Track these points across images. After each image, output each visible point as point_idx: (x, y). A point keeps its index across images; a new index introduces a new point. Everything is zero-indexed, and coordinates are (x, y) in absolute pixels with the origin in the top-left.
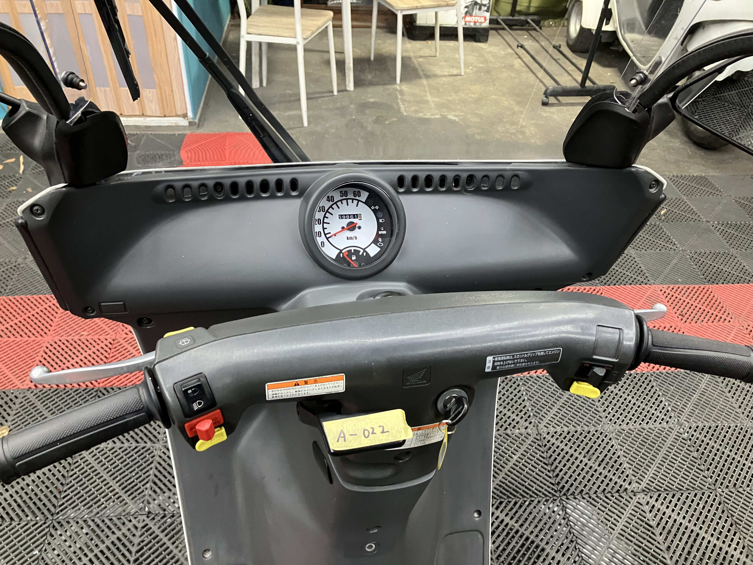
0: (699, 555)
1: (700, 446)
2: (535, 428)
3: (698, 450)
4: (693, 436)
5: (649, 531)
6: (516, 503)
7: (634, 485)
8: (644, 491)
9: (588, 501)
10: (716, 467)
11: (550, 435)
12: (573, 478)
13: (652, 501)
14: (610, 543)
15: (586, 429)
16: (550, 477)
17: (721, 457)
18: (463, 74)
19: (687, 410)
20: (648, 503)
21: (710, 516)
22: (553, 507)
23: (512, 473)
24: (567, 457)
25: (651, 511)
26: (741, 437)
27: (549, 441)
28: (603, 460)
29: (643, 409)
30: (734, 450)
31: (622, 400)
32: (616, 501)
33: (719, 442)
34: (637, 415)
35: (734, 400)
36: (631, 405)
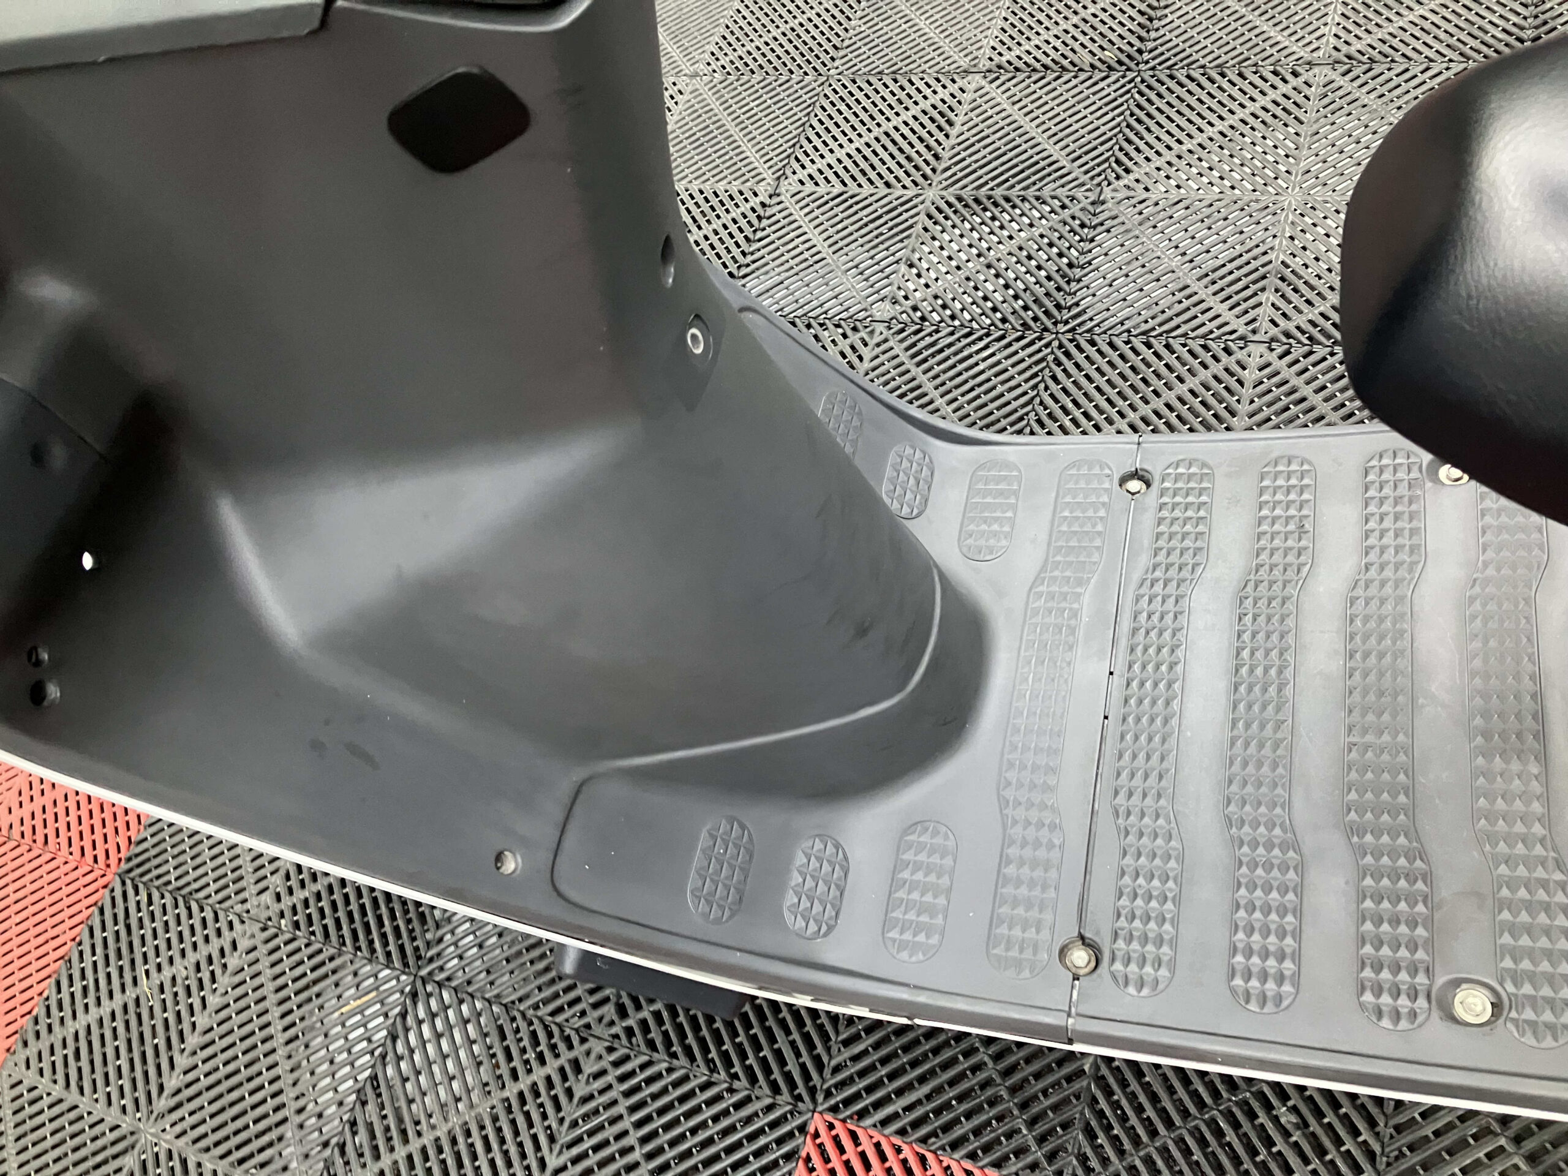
3: (752, 71)
4: (723, 67)
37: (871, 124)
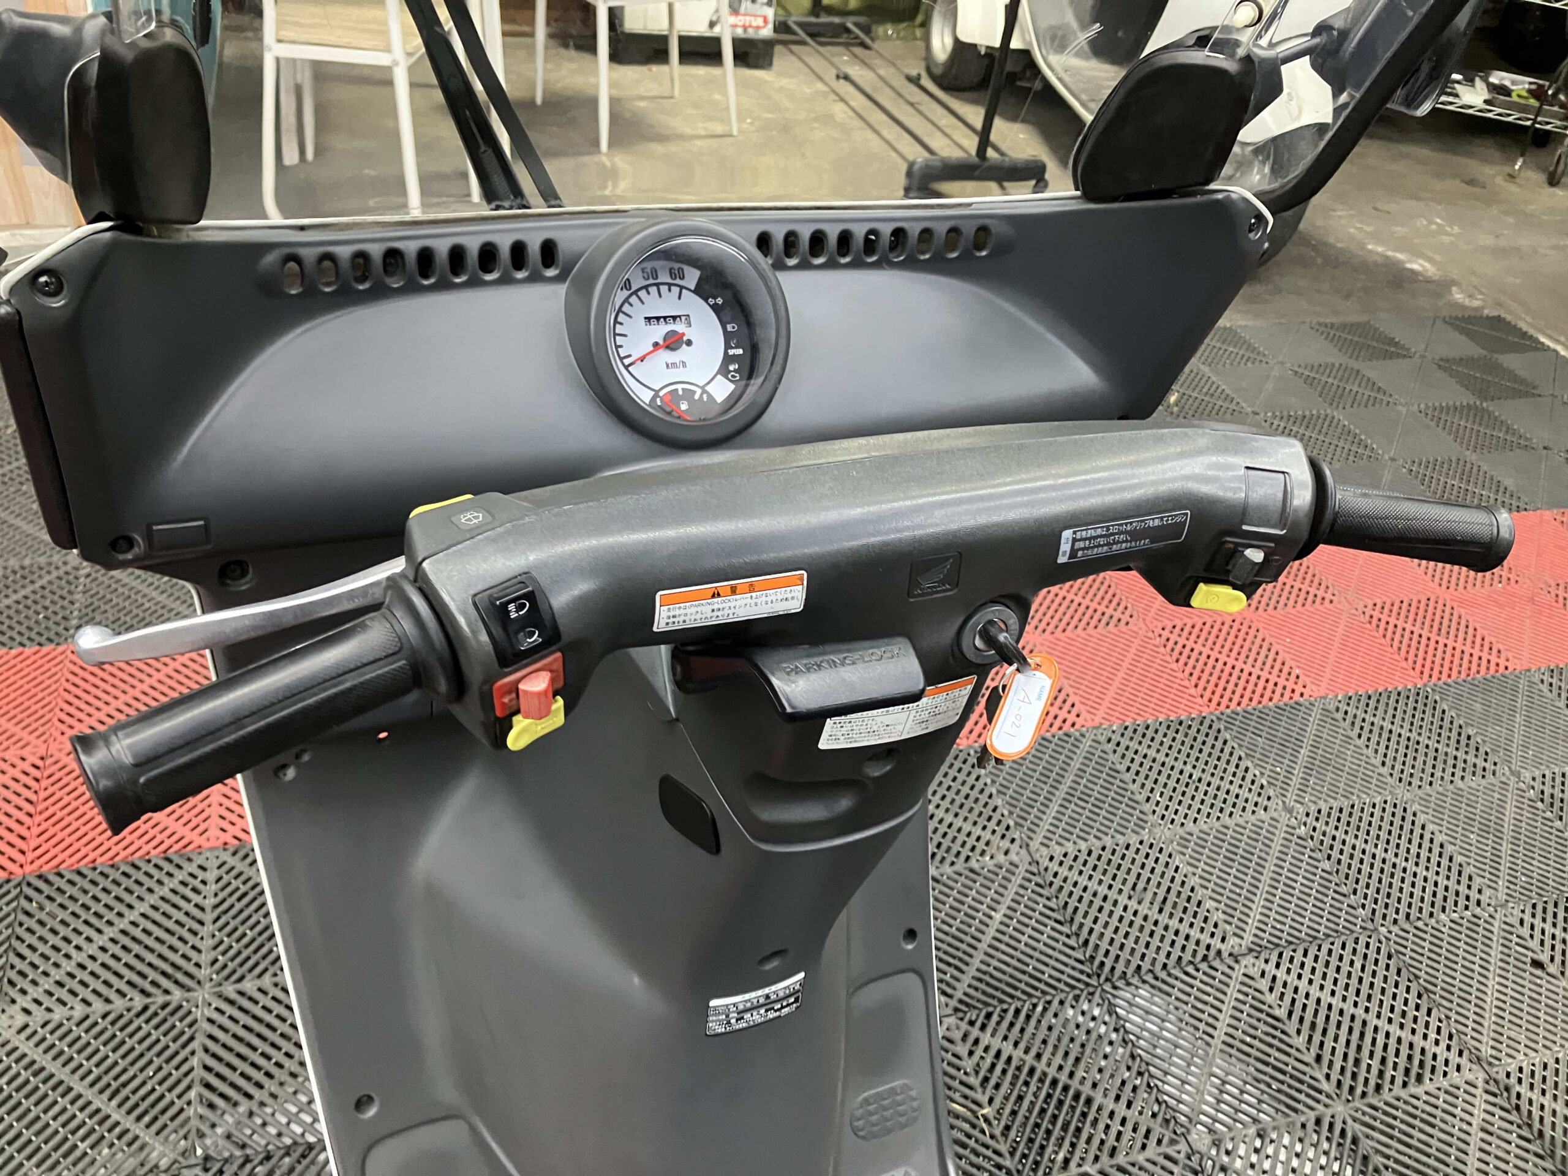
0: (1375, 1064)
1: (1331, 847)
2: (1023, 852)
5: (1276, 1028)
6: (1017, 1012)
7: (1232, 941)
8: (1251, 950)
9: (1153, 987)
10: (1368, 886)
11: (1056, 861)
12: (1117, 944)
13: (1270, 969)
14: (1211, 1065)
15: (1121, 840)
16: (1073, 948)
17: (1372, 865)
18: (735, 133)
19: (1295, 781)
20: (1263, 974)
21: (1378, 982)
22: (1091, 1009)
23: (997, 949)
24: (1098, 902)
25: (1271, 989)
26: (1397, 821)
28: (1165, 900)
29: (1218, 788)
30: (1392, 848)
31: (1175, 775)
32: (1205, 978)
33: (1362, 835)
34: (1209, 801)
35: (1370, 752)
36: (1194, 784)
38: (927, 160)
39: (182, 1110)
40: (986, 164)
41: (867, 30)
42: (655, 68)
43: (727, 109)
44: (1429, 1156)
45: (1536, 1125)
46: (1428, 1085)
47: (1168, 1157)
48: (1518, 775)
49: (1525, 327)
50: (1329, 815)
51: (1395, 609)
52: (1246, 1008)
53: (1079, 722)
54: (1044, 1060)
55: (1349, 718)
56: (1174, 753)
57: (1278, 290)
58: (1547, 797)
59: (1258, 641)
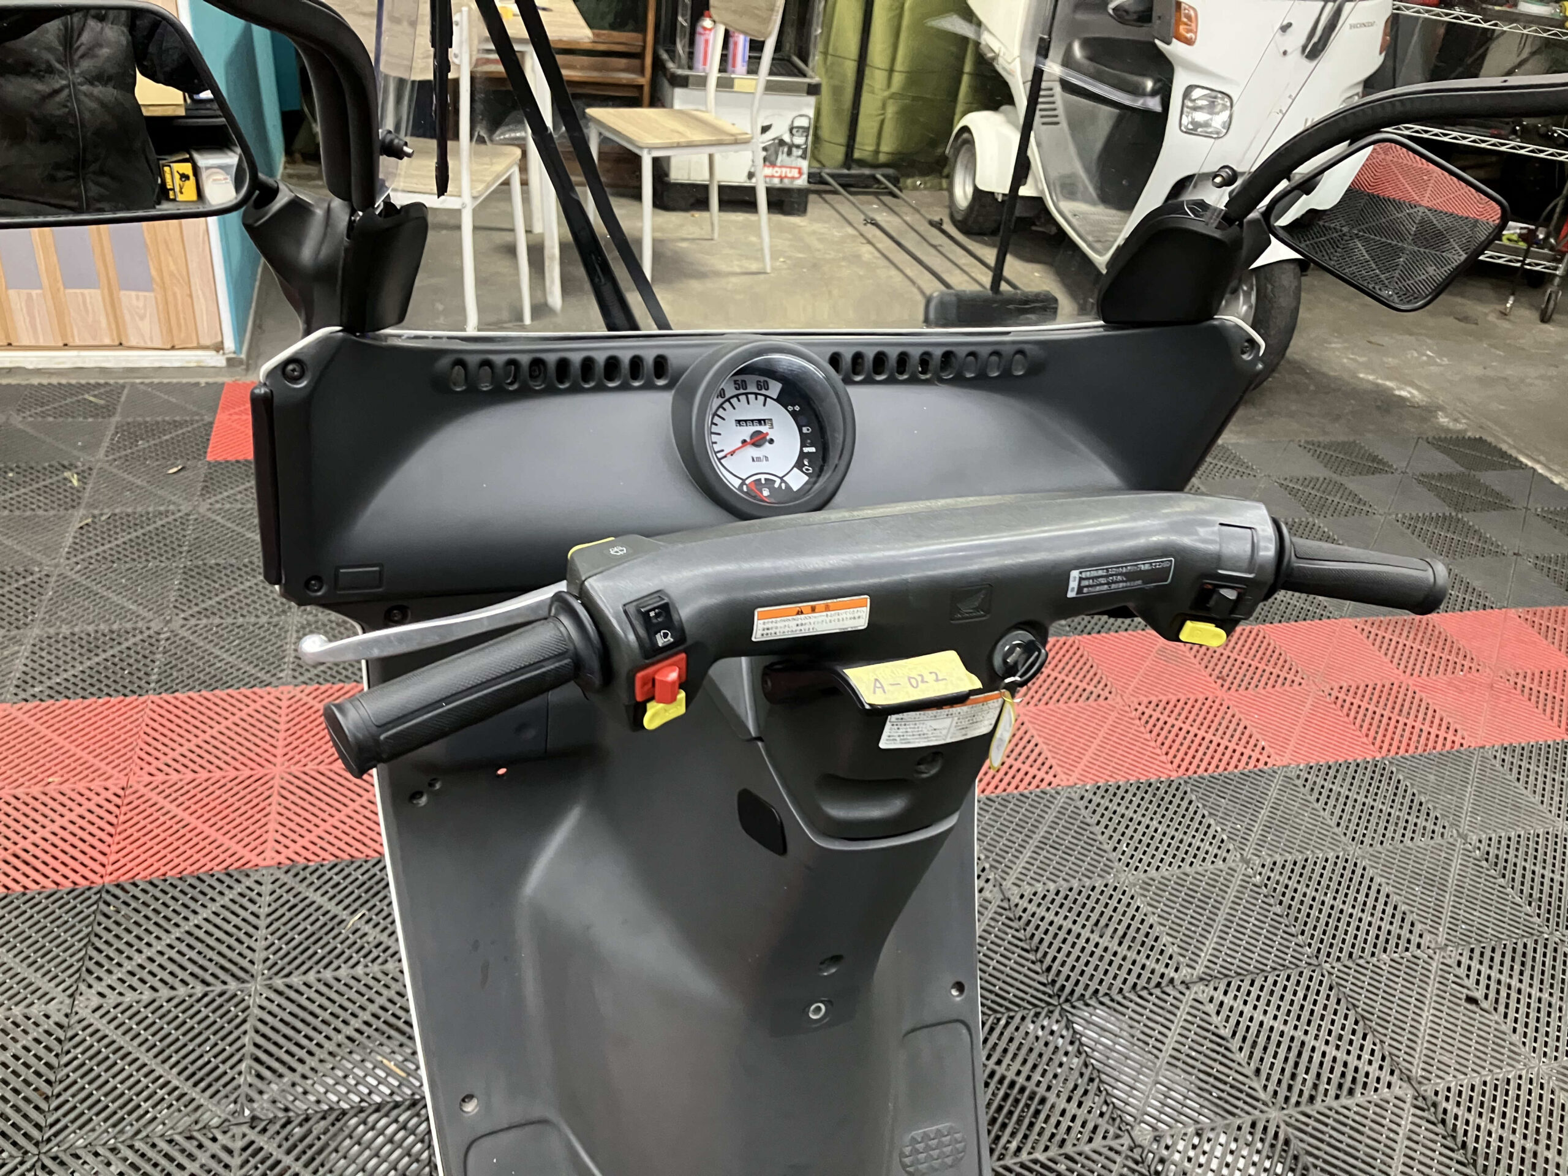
0: (1311, 1078)
1: (1284, 894)
2: (997, 889)
3: (1281, 903)
4: (1269, 878)
5: (1220, 1045)
7: (1184, 971)
8: (1202, 979)
9: (1109, 1007)
10: (1315, 928)
11: (1026, 899)
12: (1077, 971)
13: (1219, 996)
14: (1157, 1074)
15: (1088, 883)
16: (1037, 973)
17: (1320, 911)
18: (769, 270)
19: (1254, 837)
20: (1211, 999)
21: (1318, 1009)
22: (1050, 1025)
24: (1062, 934)
25: (1218, 1013)
26: (1347, 874)
27: (1025, 910)
28: (1125, 934)
29: (1181, 841)
30: (1340, 897)
31: (1142, 829)
32: (1157, 1001)
33: (1313, 884)
34: (1171, 851)
35: (1326, 814)
36: (1158, 836)
37: (1302, 1025)
38: (942, 294)
39: (233, 1079)
40: (999, 297)
41: (895, 181)
42: (697, 214)
43: (762, 250)
44: (1356, 1158)
45: (1460, 1138)
46: (1358, 1097)
47: (1111, 1149)
48: (1464, 837)
49: (1504, 447)
50: (1284, 867)
51: (1360, 692)
52: (1194, 1028)
53: (1055, 782)
54: (1004, 1065)
55: (1309, 785)
56: (1141, 811)
57: (1271, 414)
58: (1491, 857)
59: (1228, 717)
